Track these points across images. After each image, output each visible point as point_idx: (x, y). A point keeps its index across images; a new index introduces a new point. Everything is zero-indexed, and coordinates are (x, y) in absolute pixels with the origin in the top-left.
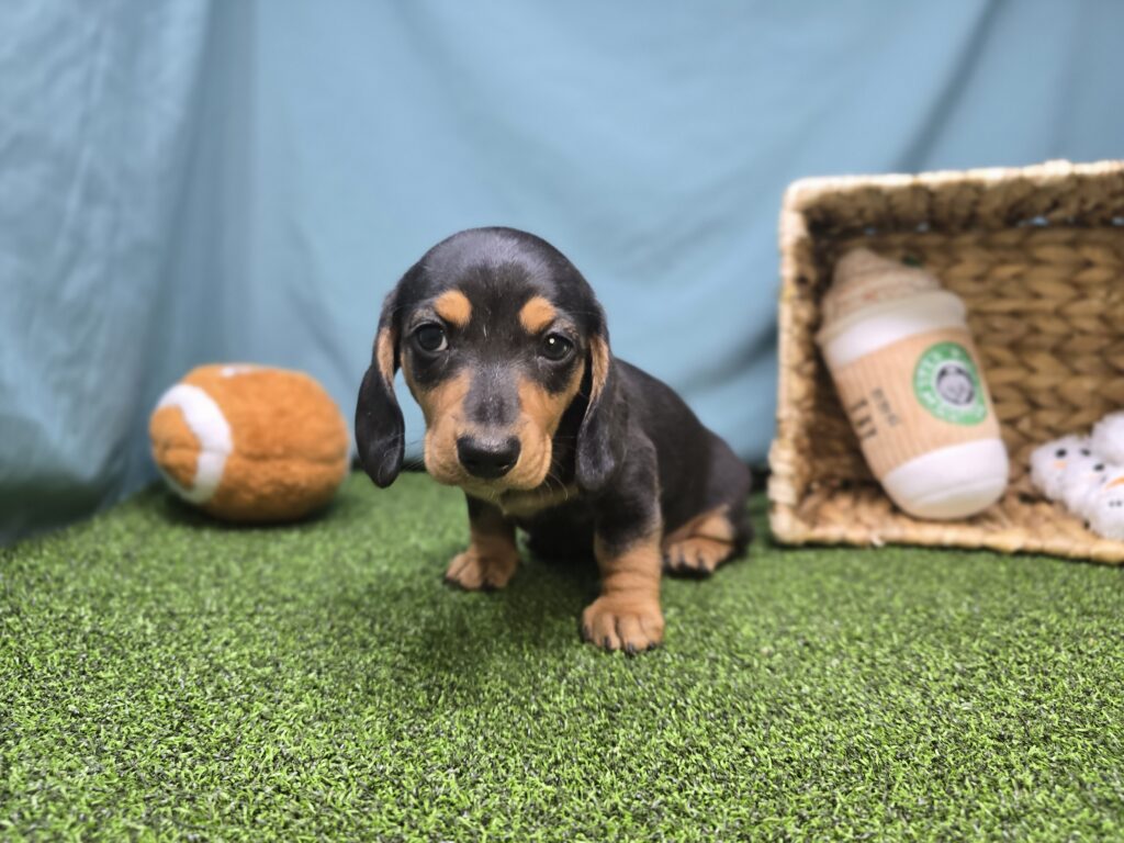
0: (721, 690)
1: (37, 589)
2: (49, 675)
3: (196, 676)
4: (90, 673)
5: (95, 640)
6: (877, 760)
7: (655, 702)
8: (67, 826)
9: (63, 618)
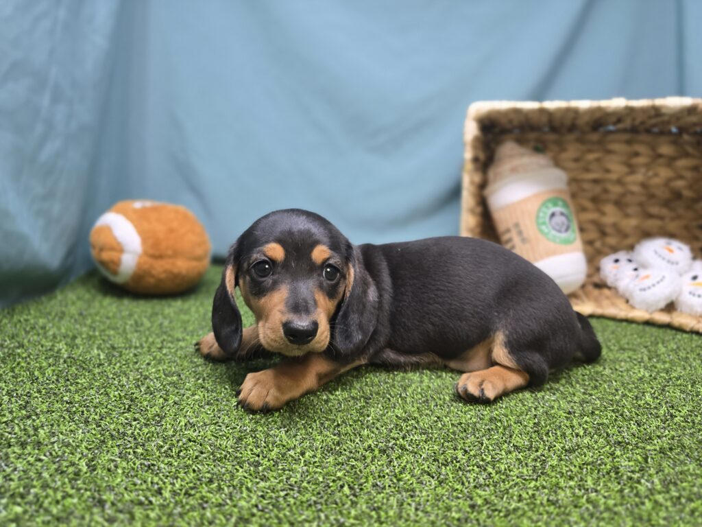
0: (425, 388)
1: (31, 333)
2: (48, 381)
3: (134, 382)
4: (71, 380)
5: (71, 362)
6: (506, 424)
7: (390, 394)
8: (77, 459)
9: (50, 350)
